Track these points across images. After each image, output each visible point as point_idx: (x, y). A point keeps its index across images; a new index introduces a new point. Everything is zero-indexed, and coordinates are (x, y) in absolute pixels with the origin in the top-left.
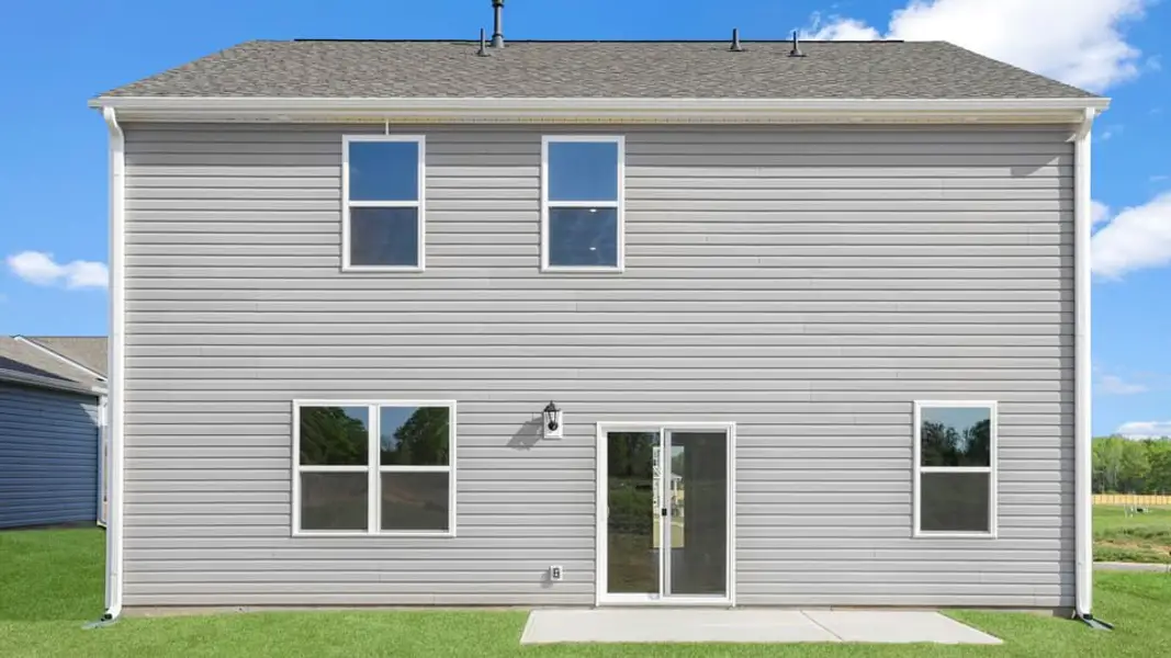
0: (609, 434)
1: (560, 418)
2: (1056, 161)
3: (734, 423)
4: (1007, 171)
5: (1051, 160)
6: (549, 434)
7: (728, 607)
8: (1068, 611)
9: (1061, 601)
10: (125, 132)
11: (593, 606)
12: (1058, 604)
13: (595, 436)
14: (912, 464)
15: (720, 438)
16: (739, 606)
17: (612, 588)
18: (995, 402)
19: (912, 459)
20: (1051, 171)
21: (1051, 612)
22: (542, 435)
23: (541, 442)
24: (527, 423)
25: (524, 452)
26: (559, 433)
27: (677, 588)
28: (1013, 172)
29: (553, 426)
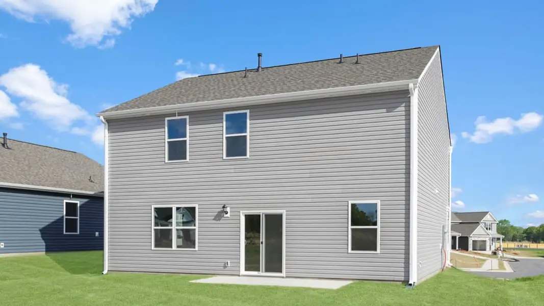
0: (246, 215)
1: (228, 210)
2: (404, 105)
3: (285, 211)
4: (384, 110)
5: (402, 104)
6: (225, 216)
7: (283, 277)
8: (406, 282)
9: (405, 279)
10: (108, 123)
11: (239, 275)
12: (403, 280)
13: (240, 216)
14: (348, 225)
15: (280, 216)
16: (287, 277)
17: (247, 269)
18: (379, 201)
19: (348, 223)
20: (402, 108)
21: (401, 283)
22: (223, 216)
23: (223, 219)
24: (219, 212)
25: (218, 222)
26: (228, 215)
27: (267, 270)
28: (387, 110)
29: (227, 213)
